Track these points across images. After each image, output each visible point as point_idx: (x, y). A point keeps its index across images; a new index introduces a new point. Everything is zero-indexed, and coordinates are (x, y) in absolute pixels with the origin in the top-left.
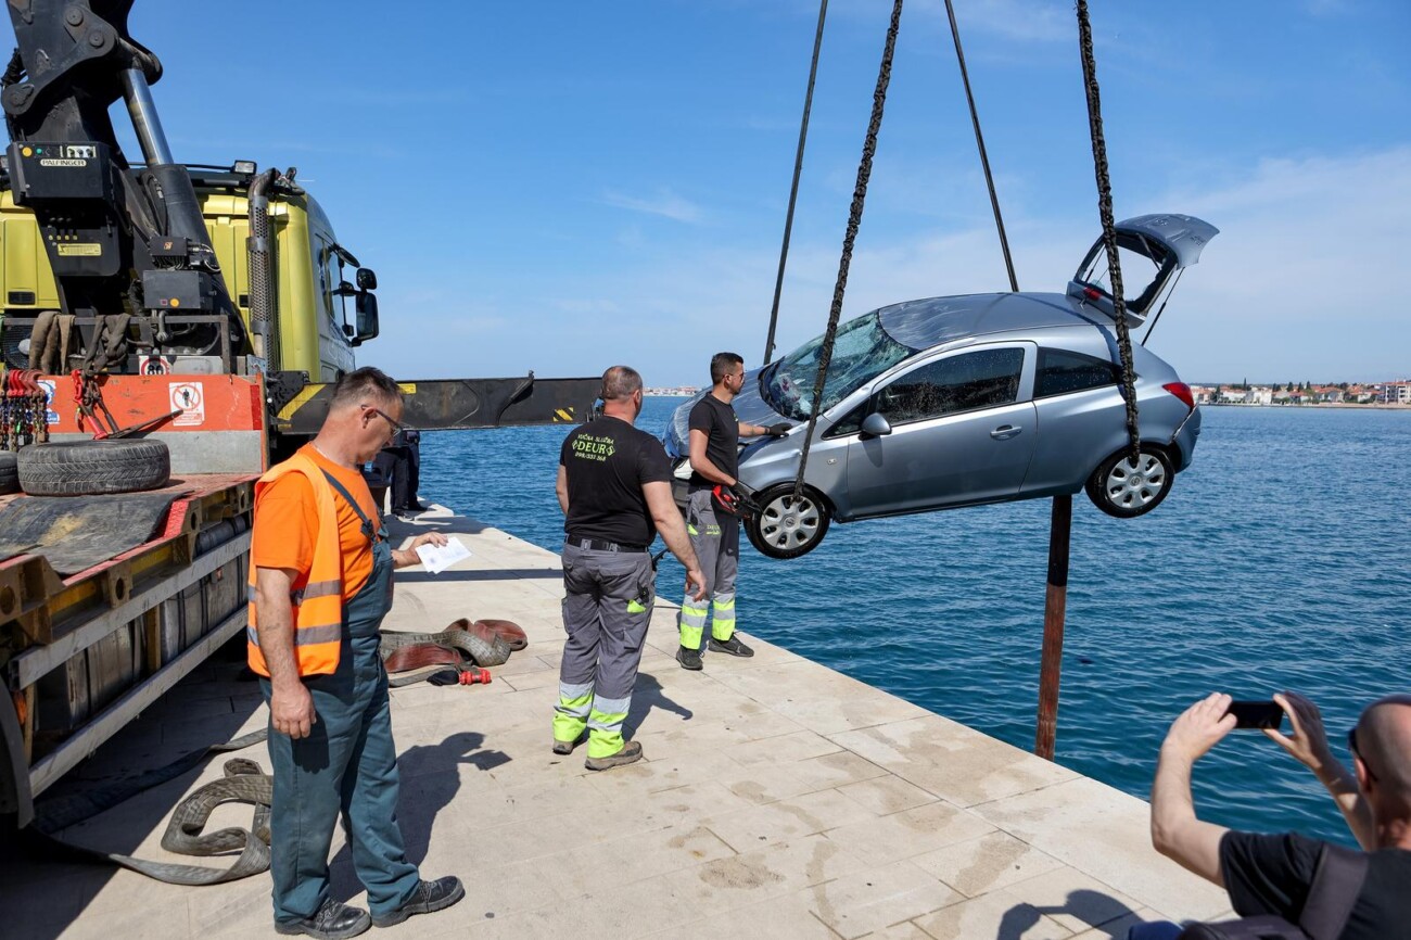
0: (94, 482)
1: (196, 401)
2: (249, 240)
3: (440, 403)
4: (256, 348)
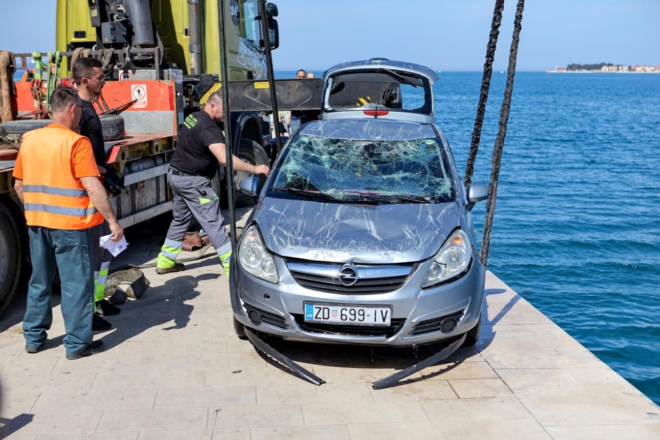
1: (143, 95)
3: (289, 94)
4: (191, 61)
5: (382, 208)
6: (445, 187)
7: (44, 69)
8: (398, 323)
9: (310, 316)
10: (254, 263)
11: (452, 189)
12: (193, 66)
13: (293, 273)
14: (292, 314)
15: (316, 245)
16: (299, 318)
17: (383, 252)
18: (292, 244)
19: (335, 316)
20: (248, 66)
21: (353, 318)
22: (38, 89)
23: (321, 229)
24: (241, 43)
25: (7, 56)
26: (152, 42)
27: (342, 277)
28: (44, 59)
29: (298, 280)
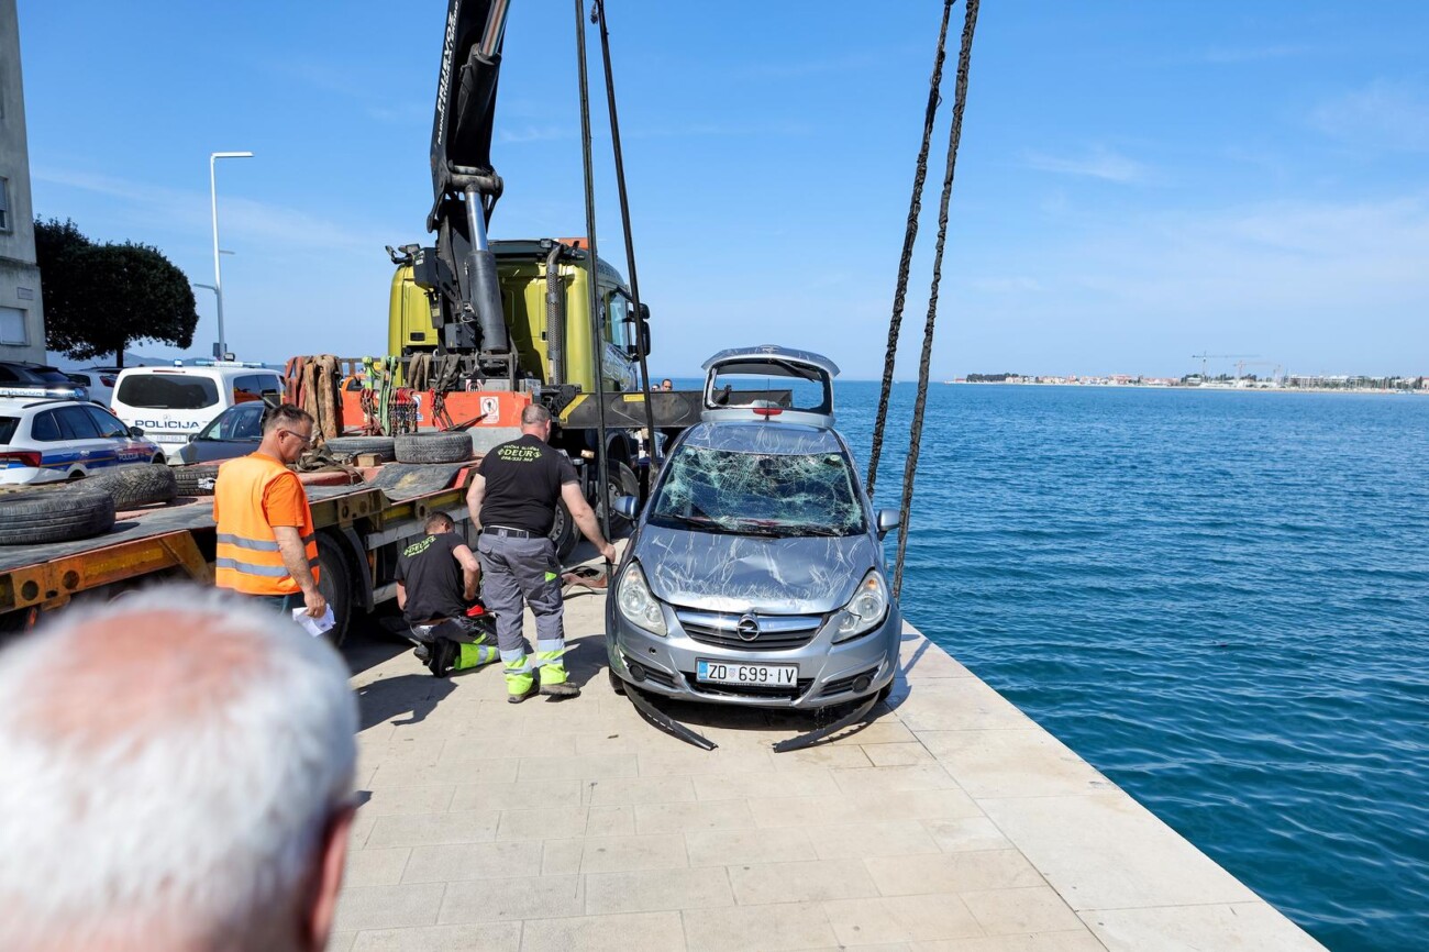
0: (429, 456)
1: (494, 408)
2: (547, 294)
3: (664, 408)
4: (549, 369)
5: (784, 542)
6: (855, 517)
7: (376, 377)
8: (805, 683)
9: (704, 675)
10: (637, 609)
11: (862, 518)
12: (552, 375)
13: (684, 624)
14: (682, 672)
15: (711, 592)
16: (691, 677)
17: (789, 601)
18: (682, 589)
19: (732, 676)
20: (615, 375)
21: (753, 677)
22: (369, 400)
23: (715, 569)
24: (608, 350)
25: (333, 361)
26: (504, 347)
27: (741, 630)
28: (378, 366)
29: (689, 633)
